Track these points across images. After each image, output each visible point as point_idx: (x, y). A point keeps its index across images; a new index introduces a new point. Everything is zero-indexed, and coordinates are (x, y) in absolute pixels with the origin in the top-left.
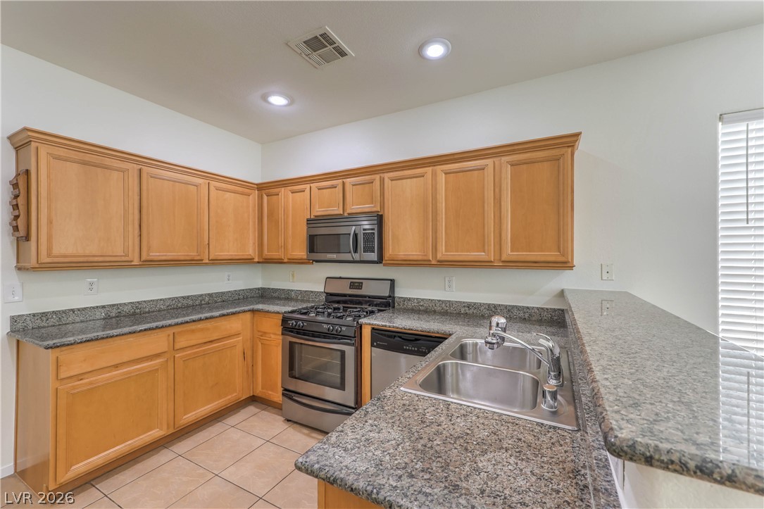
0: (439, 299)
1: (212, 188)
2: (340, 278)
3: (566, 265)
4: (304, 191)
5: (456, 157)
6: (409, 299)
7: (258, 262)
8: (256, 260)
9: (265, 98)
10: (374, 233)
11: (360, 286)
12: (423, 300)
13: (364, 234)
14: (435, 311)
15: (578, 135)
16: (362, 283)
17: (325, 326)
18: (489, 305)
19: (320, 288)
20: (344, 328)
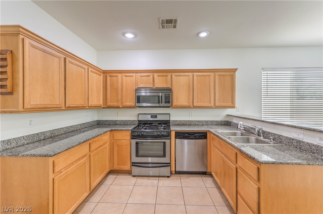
0: (188, 120)
1: (89, 71)
2: (145, 114)
3: (233, 107)
4: (132, 76)
5: (201, 70)
6: (176, 121)
7: (103, 108)
8: (102, 107)
9: (124, 34)
10: (169, 96)
11: (156, 117)
12: (182, 121)
13: (165, 96)
14: (186, 125)
15: (237, 69)
16: (157, 116)
17: (156, 133)
18: (205, 121)
19: (136, 119)
20: (165, 133)
